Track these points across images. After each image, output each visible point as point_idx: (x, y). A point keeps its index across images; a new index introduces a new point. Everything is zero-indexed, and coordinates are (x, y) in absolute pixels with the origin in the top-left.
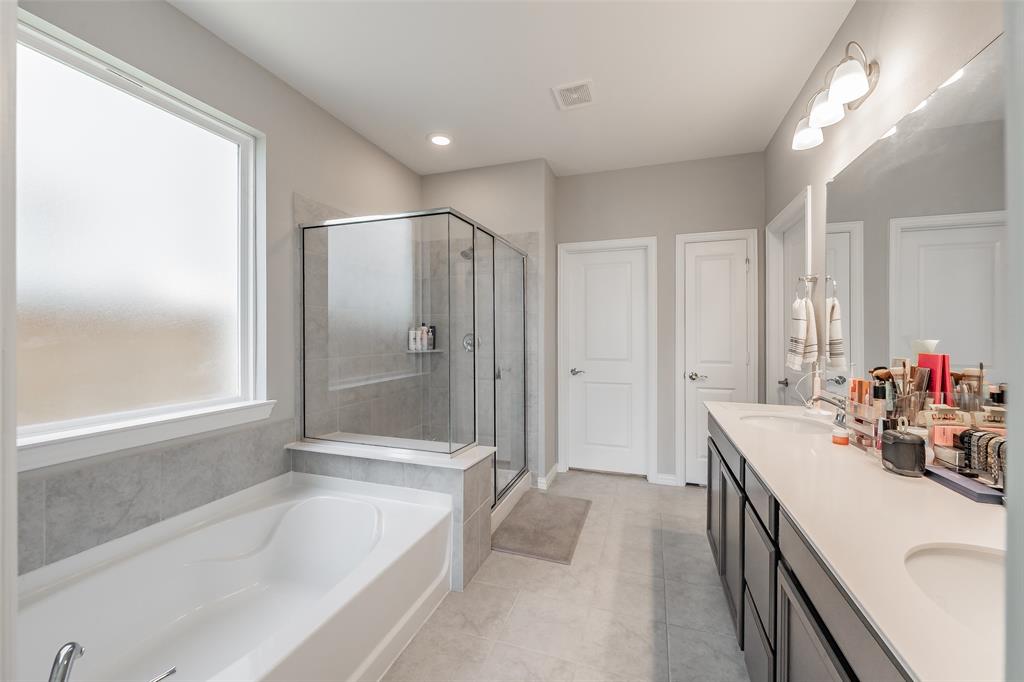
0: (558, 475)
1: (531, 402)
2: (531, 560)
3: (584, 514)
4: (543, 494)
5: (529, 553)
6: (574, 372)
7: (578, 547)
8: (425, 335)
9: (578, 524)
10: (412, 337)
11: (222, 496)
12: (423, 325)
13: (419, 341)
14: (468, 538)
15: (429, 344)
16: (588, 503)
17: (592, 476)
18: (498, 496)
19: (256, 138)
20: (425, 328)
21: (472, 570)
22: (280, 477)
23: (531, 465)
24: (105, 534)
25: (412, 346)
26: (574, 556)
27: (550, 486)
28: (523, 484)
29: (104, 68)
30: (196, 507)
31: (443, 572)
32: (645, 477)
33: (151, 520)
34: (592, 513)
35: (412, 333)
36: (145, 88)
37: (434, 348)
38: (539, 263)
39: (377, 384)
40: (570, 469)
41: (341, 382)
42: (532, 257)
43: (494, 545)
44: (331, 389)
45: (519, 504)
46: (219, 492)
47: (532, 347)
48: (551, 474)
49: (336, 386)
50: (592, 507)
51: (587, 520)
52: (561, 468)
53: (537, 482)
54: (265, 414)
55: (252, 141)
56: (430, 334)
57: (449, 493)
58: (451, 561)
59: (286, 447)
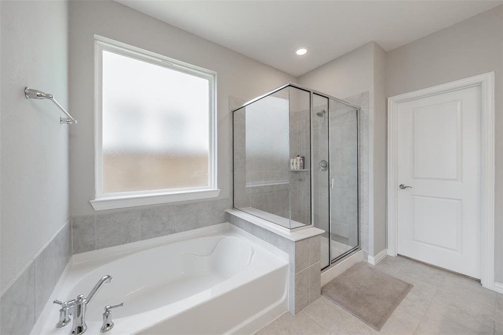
0: (387, 257)
1: (363, 205)
2: (348, 314)
3: (403, 294)
4: (370, 268)
5: (348, 308)
6: (402, 187)
7: (389, 319)
8: (299, 162)
9: (395, 300)
10: (291, 162)
11: (198, 228)
12: (298, 156)
13: (296, 165)
14: (299, 284)
15: (300, 166)
16: (409, 286)
17: (418, 265)
18: (331, 262)
19: (214, 75)
20: (299, 158)
21: (301, 304)
22: (224, 224)
23: (363, 246)
24: (158, 234)
25: (292, 168)
26: (385, 325)
27: (378, 264)
28: (356, 257)
29: (160, 61)
30: (188, 230)
31: (283, 298)
32: (479, 281)
33: (173, 232)
34: (411, 296)
35: (292, 160)
36: (174, 65)
37: (304, 168)
38: (370, 112)
39: (272, 186)
40: (398, 255)
41: (252, 184)
42: (364, 109)
43: (323, 291)
44: (247, 186)
45: (350, 270)
46: (197, 226)
47: (364, 168)
48: (381, 255)
49: (249, 185)
50: (413, 289)
51: (404, 300)
52: (391, 252)
53: (367, 258)
54: (217, 195)
55: (213, 76)
56: (301, 161)
57: (288, 253)
58: (288, 294)
59: (226, 211)
